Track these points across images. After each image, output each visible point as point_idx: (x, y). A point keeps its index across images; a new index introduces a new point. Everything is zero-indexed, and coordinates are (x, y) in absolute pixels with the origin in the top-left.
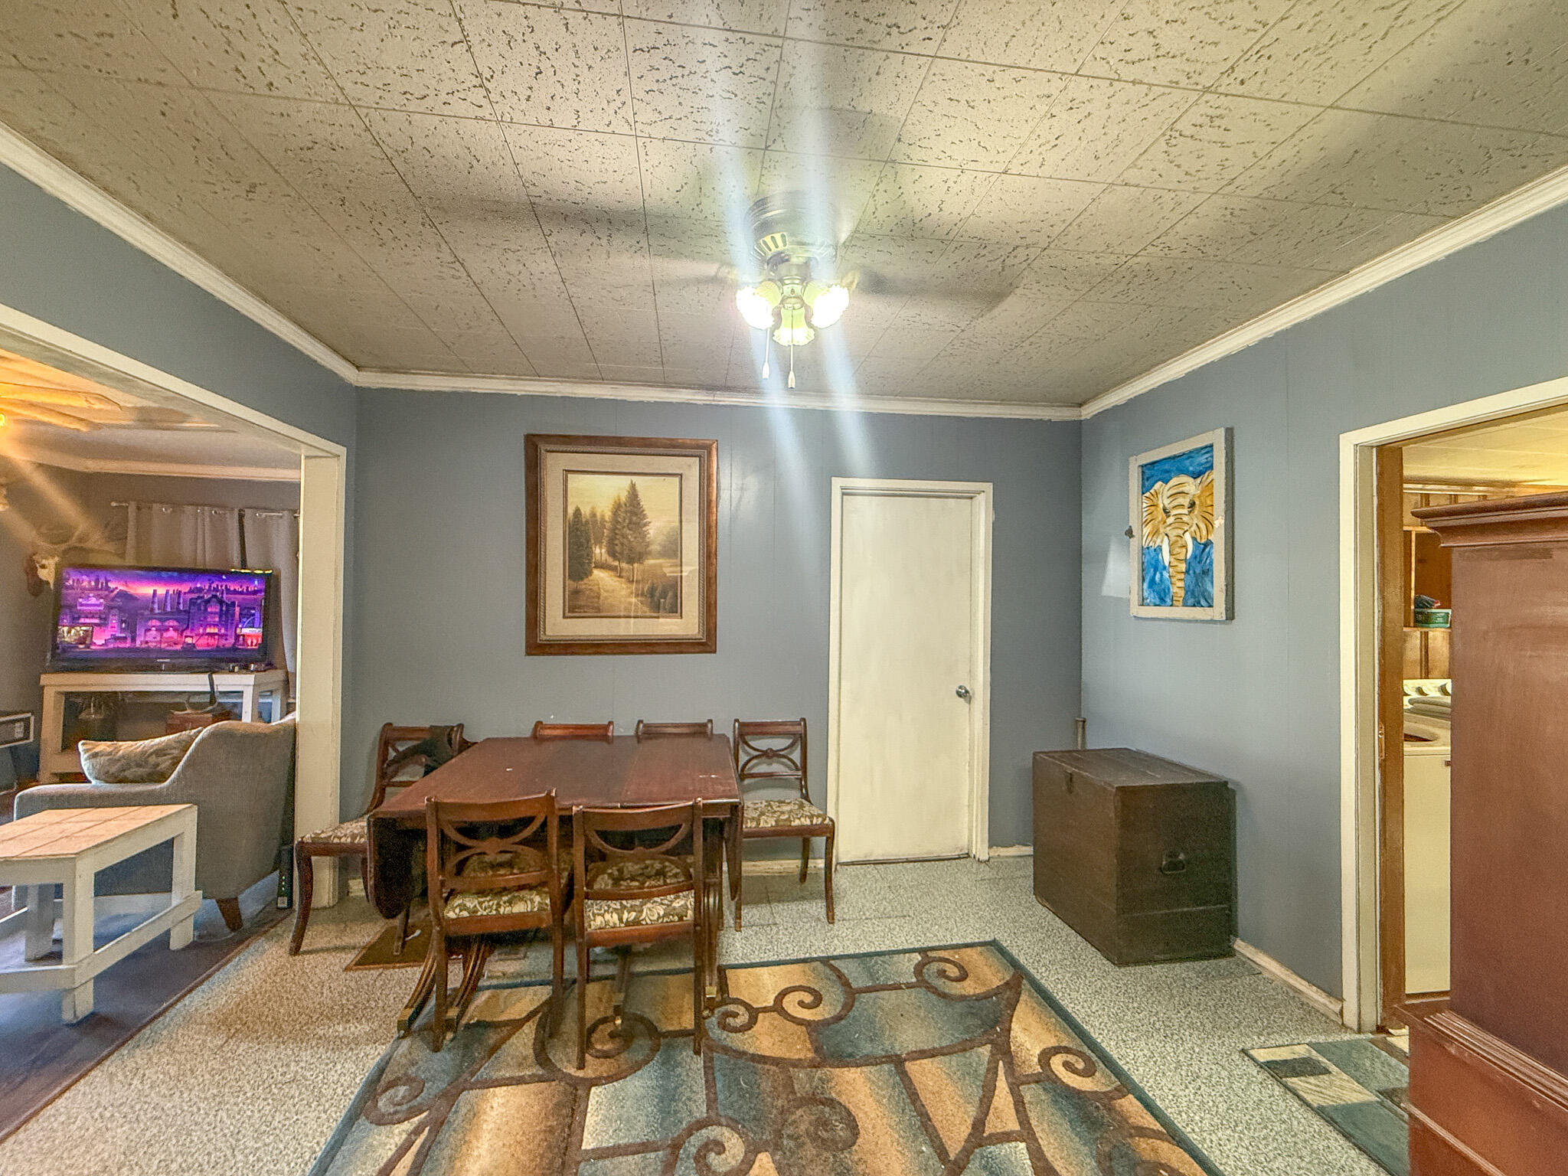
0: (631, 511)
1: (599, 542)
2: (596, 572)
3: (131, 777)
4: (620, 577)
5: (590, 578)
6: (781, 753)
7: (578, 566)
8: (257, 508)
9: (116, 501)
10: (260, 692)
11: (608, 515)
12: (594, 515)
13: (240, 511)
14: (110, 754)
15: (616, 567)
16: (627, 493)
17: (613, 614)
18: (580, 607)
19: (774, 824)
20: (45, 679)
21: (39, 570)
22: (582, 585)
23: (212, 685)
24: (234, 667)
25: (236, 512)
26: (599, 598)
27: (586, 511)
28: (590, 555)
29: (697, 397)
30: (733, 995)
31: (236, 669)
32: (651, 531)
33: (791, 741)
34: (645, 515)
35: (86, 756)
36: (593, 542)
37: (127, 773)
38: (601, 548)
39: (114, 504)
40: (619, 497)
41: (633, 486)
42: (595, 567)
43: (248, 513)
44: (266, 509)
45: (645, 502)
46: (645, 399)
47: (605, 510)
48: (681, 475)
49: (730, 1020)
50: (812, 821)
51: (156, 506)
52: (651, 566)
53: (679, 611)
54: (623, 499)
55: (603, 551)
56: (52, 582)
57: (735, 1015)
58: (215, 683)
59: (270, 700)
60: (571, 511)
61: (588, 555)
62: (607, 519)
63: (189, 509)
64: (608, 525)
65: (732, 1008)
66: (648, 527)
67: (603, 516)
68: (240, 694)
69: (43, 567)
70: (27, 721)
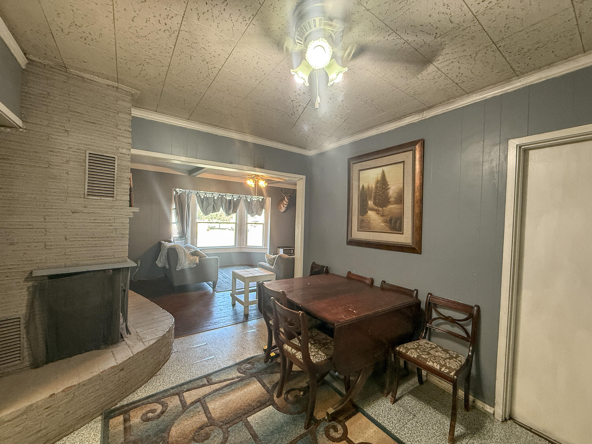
0: (383, 183)
1: (370, 199)
2: (369, 212)
4: (378, 214)
5: (367, 214)
6: (459, 322)
7: (363, 209)
11: (374, 186)
12: (369, 187)
15: (376, 209)
16: (381, 175)
17: (375, 231)
18: (364, 227)
19: (416, 357)
22: (365, 218)
26: (370, 223)
27: (366, 186)
28: (367, 204)
29: (415, 119)
30: (347, 423)
32: (390, 192)
33: (466, 317)
34: (388, 184)
36: (368, 199)
38: (371, 201)
40: (378, 177)
41: (383, 172)
42: (369, 210)
45: (388, 179)
46: (390, 129)
47: (373, 185)
48: (404, 162)
49: (332, 430)
50: (440, 369)
52: (391, 208)
53: (402, 231)
54: (379, 179)
55: (372, 202)
57: (336, 430)
60: (361, 187)
61: (366, 205)
62: (373, 188)
64: (374, 191)
65: (339, 427)
66: (389, 190)
67: (372, 187)
70: (293, 249)
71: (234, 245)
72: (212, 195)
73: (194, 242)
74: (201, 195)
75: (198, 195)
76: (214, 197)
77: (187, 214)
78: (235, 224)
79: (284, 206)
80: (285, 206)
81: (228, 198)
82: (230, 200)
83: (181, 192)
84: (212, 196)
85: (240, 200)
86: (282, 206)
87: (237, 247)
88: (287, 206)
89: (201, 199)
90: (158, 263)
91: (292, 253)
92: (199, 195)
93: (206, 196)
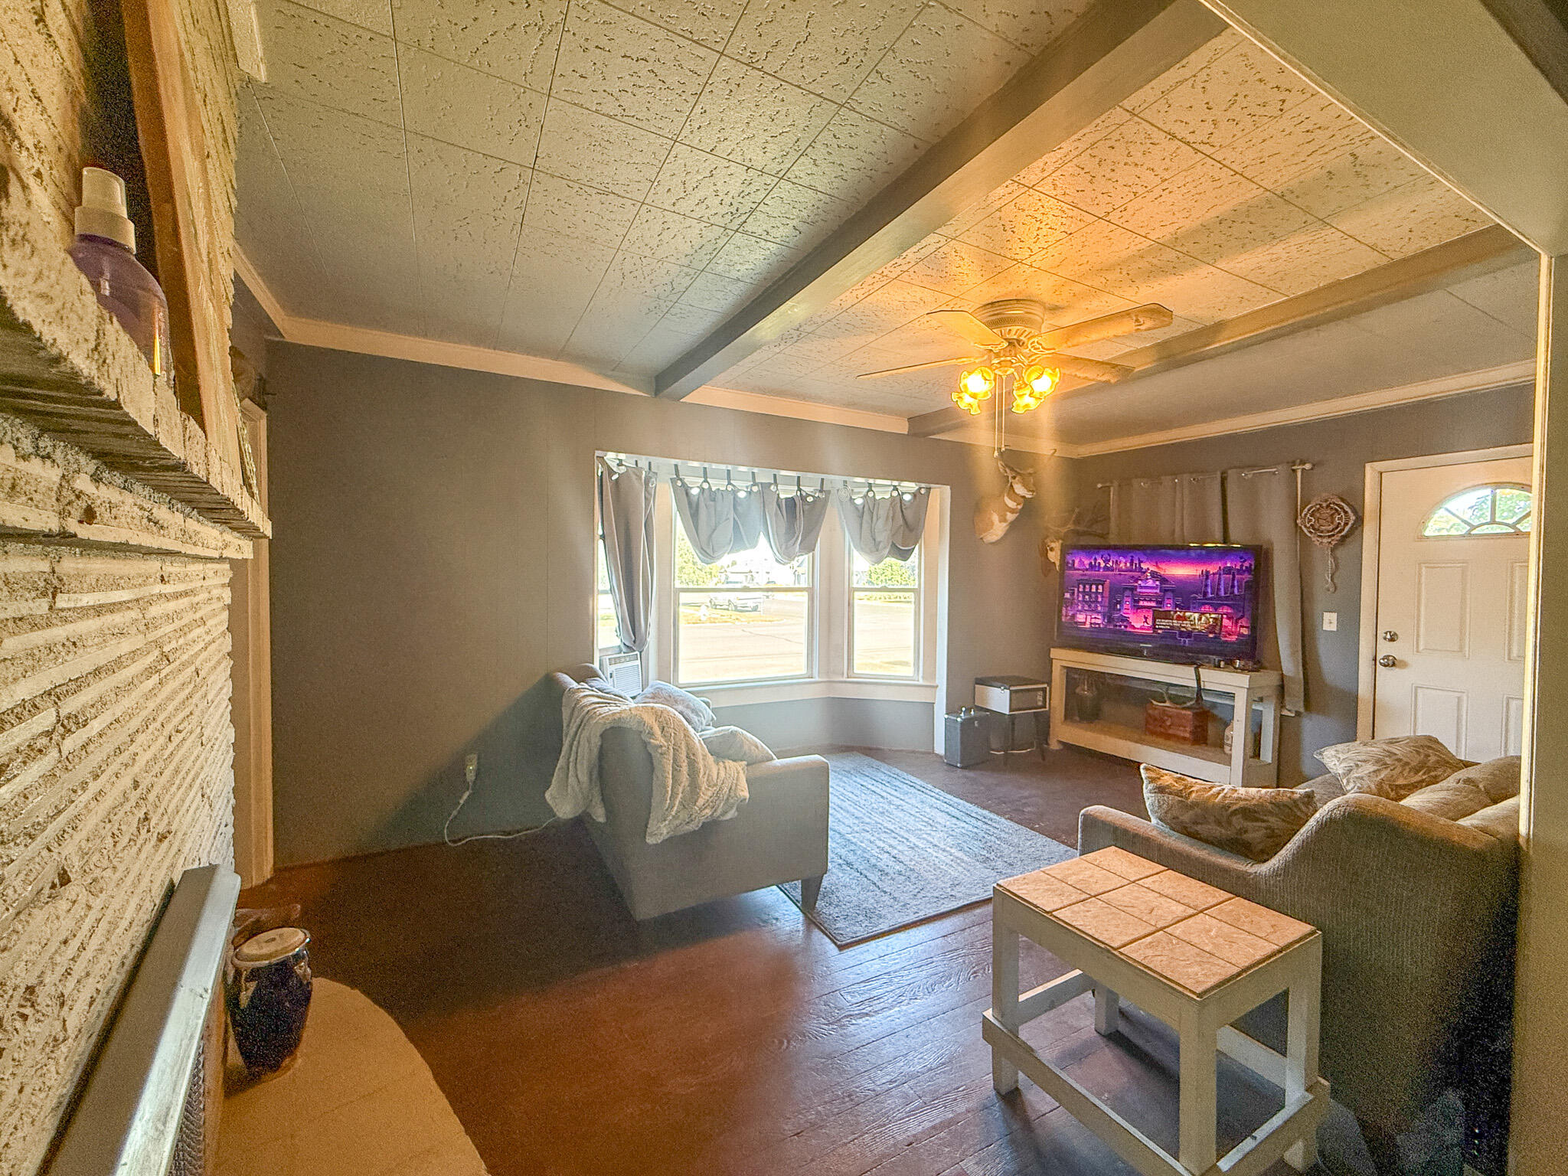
3: (1204, 835)
8: (1242, 467)
9: (1102, 483)
10: (1255, 697)
13: (1222, 474)
14: (1179, 793)
20: (1055, 653)
21: (1049, 552)
23: (1198, 680)
24: (1219, 661)
25: (1219, 474)
31: (1222, 663)
35: (1150, 786)
37: (1198, 828)
39: (1099, 486)
43: (1232, 474)
44: (1252, 467)
51: (1135, 482)
56: (1058, 563)
58: (1202, 679)
59: (1260, 708)
63: (1166, 480)
68: (1231, 696)
69: (1052, 549)
70: (1044, 690)
71: (804, 671)
72: (729, 483)
73: (669, 666)
74: (691, 482)
75: (679, 483)
76: (735, 492)
77: (644, 556)
78: (806, 594)
79: (1003, 519)
80: (1010, 517)
81: (782, 496)
82: (791, 502)
83: (623, 469)
84: (730, 488)
85: (826, 500)
86: (995, 518)
87: (817, 679)
88: (1014, 516)
89: (690, 503)
90: (554, 798)
91: (1040, 703)
92: (684, 484)
93: (706, 486)
